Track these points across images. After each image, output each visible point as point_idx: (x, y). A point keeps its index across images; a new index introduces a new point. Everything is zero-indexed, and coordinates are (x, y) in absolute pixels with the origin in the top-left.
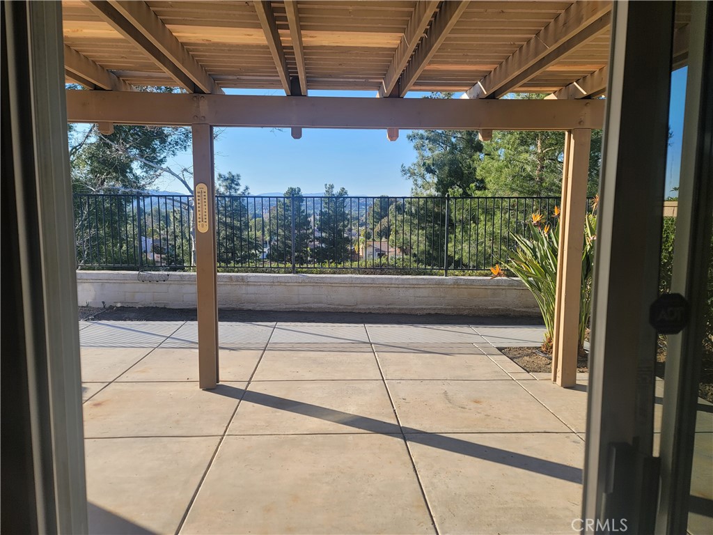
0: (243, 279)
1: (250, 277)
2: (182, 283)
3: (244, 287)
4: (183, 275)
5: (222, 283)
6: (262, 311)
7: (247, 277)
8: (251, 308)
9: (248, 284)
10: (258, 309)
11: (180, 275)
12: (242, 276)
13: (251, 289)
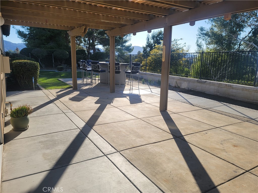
0: (231, 86)
1: (234, 85)
2: (210, 85)
3: (231, 89)
4: (211, 82)
5: (223, 86)
6: (237, 100)
7: (233, 85)
8: (233, 98)
9: (233, 88)
10: (236, 99)
11: (210, 82)
12: (231, 85)
13: (234, 91)
